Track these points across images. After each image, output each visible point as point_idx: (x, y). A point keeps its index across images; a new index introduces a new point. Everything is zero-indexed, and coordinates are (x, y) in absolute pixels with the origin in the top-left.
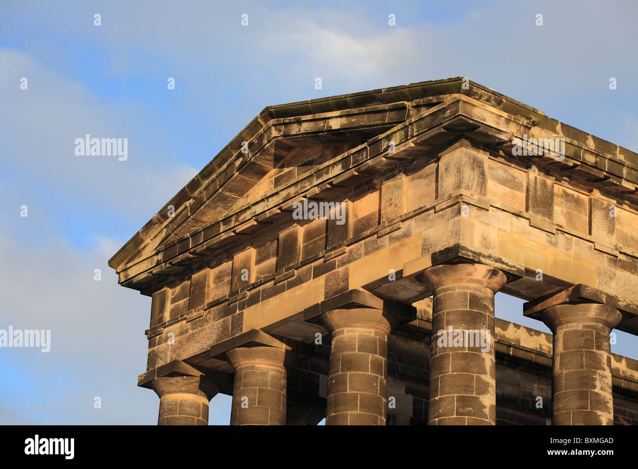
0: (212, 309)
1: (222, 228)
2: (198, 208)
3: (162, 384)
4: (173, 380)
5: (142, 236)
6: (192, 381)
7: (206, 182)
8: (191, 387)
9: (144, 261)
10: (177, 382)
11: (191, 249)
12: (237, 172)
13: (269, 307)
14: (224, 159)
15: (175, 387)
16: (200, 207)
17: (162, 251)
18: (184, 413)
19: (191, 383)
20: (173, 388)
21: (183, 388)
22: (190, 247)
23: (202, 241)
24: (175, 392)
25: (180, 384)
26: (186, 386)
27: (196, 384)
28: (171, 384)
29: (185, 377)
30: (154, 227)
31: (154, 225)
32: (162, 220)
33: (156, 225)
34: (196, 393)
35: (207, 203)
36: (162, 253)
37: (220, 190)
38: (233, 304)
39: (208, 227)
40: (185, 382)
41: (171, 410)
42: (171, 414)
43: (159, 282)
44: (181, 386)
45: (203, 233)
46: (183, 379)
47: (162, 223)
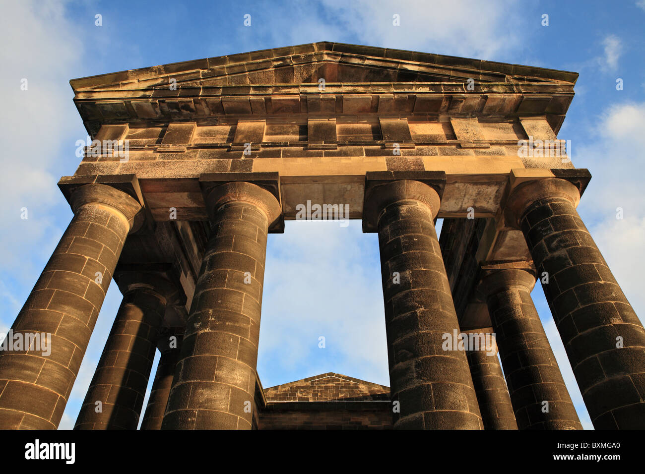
0: (199, 150)
1: (252, 92)
2: (215, 77)
3: (99, 191)
4: (116, 192)
5: (130, 75)
6: (134, 204)
7: (232, 64)
8: (129, 209)
9: (124, 92)
10: (119, 196)
11: (200, 96)
12: (273, 68)
13: (297, 163)
14: (261, 56)
15: (114, 200)
16: (217, 76)
17: (155, 89)
18: (113, 229)
19: (131, 205)
20: (110, 200)
21: (121, 206)
22: (200, 94)
23: (220, 94)
24: (110, 205)
25: (121, 200)
26: (125, 206)
27: (134, 209)
28: (112, 195)
29: (130, 196)
30: (150, 73)
31: (151, 72)
32: (163, 72)
33: (153, 73)
34: (128, 219)
35: (227, 76)
36: (153, 92)
37: (247, 73)
38: (234, 152)
39: (233, 87)
40: (127, 201)
41: (101, 219)
42: (98, 222)
43: (116, 119)
44: (120, 203)
45: (221, 90)
46: (127, 198)
47: (161, 74)
